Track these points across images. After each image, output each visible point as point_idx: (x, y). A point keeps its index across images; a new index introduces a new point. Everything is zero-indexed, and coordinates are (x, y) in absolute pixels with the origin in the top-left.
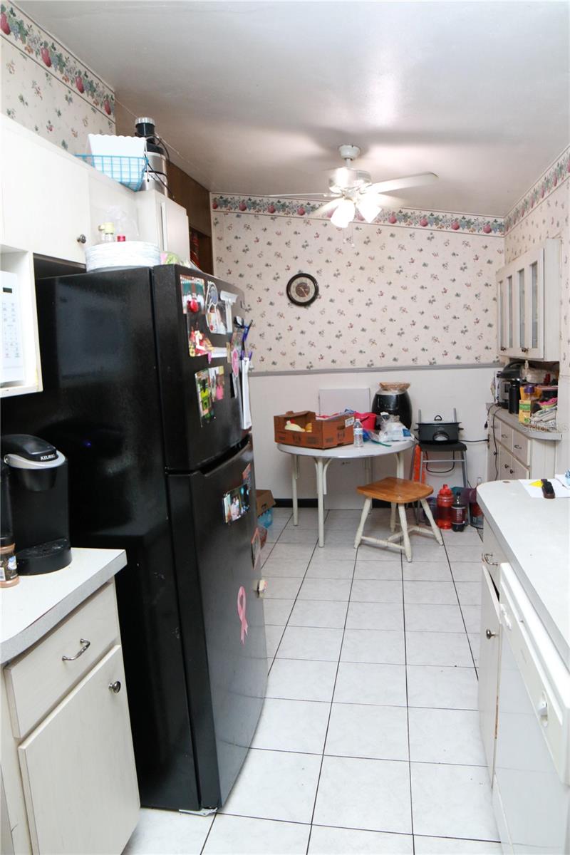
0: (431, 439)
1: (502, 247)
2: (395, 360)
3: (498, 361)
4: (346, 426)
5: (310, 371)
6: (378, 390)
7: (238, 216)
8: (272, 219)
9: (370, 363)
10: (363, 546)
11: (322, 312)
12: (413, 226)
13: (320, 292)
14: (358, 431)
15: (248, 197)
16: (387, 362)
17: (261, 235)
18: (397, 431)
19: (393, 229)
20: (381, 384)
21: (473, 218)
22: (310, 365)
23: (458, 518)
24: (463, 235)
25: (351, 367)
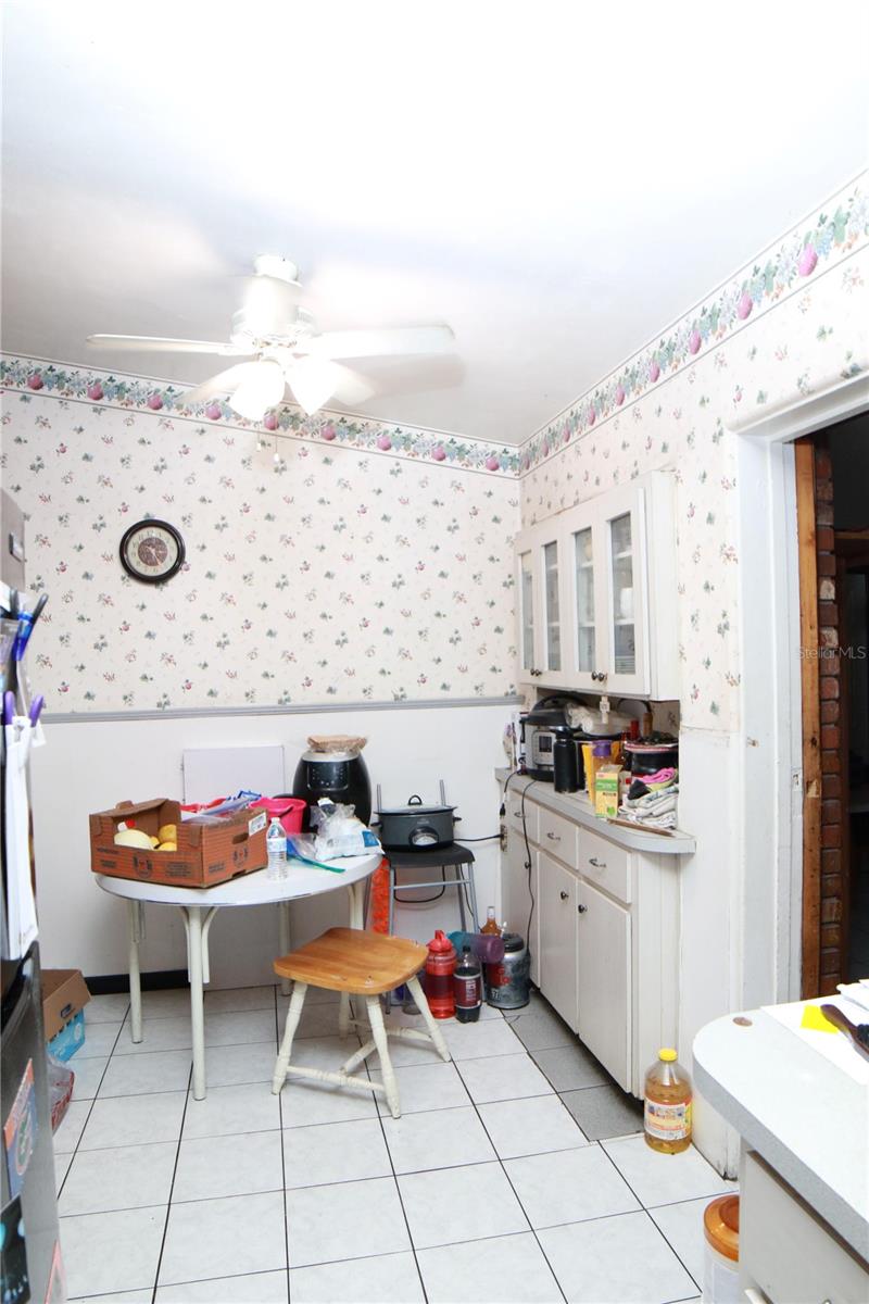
0: (407, 843)
1: (517, 496)
2: (331, 690)
3: (513, 693)
4: (251, 834)
5: (163, 712)
6: (305, 751)
7: (24, 399)
8: (95, 410)
9: (284, 697)
10: (290, 1088)
11: (191, 597)
12: (365, 447)
13: (187, 558)
14: (277, 844)
15: (48, 365)
16: (316, 695)
17: (71, 440)
18: (352, 837)
19: (328, 450)
20: (310, 740)
21: (468, 443)
22: (163, 701)
23: (469, 997)
24: (451, 470)
25: (246, 704)
